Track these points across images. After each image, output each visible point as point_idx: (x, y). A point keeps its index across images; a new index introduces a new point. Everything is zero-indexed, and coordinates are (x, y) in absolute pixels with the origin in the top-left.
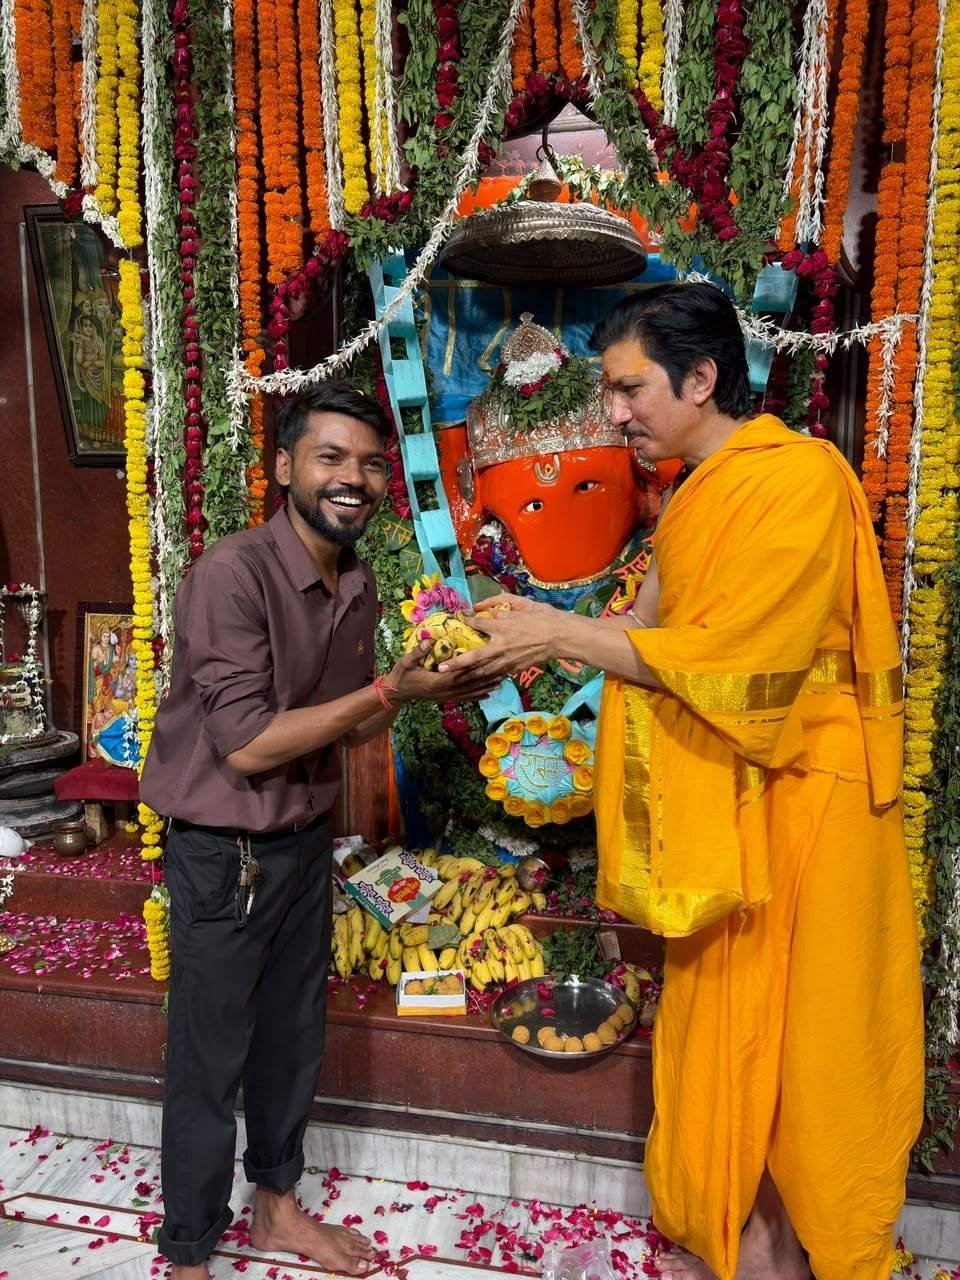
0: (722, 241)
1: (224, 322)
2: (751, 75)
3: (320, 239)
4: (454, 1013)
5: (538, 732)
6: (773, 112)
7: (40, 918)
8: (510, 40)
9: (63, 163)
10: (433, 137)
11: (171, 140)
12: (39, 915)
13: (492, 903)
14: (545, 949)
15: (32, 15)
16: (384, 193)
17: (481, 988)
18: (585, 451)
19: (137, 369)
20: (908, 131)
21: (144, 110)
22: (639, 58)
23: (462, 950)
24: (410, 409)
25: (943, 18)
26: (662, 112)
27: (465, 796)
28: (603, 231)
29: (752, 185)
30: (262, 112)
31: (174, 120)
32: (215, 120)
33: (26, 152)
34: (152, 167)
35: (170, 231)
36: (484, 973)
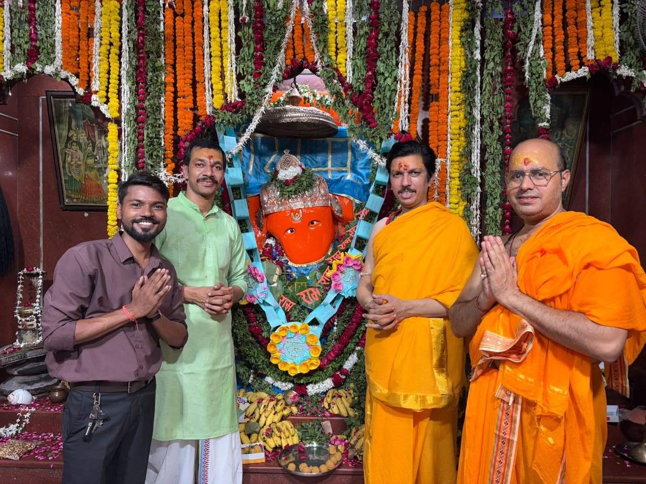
0: (371, 128)
1: (159, 152)
2: (380, 66)
3: (202, 118)
4: (260, 461)
5: (294, 331)
6: (389, 81)
7: (44, 434)
8: (285, 46)
9: (82, 80)
10: (252, 80)
11: (135, 74)
12: (43, 432)
13: (273, 412)
14: (298, 431)
15: (71, 17)
16: (231, 101)
17: (271, 450)
18: (312, 208)
19: (115, 170)
20: (440, 90)
21: (122, 60)
22: (336, 56)
23: (261, 433)
24: (236, 188)
25: (451, 50)
26: (346, 77)
27: (259, 363)
28: (321, 119)
29: (382, 107)
30: (177, 66)
31: (136, 66)
32: (156, 68)
33: (64, 74)
34: (125, 85)
35: (133, 112)
36: (272, 443)
